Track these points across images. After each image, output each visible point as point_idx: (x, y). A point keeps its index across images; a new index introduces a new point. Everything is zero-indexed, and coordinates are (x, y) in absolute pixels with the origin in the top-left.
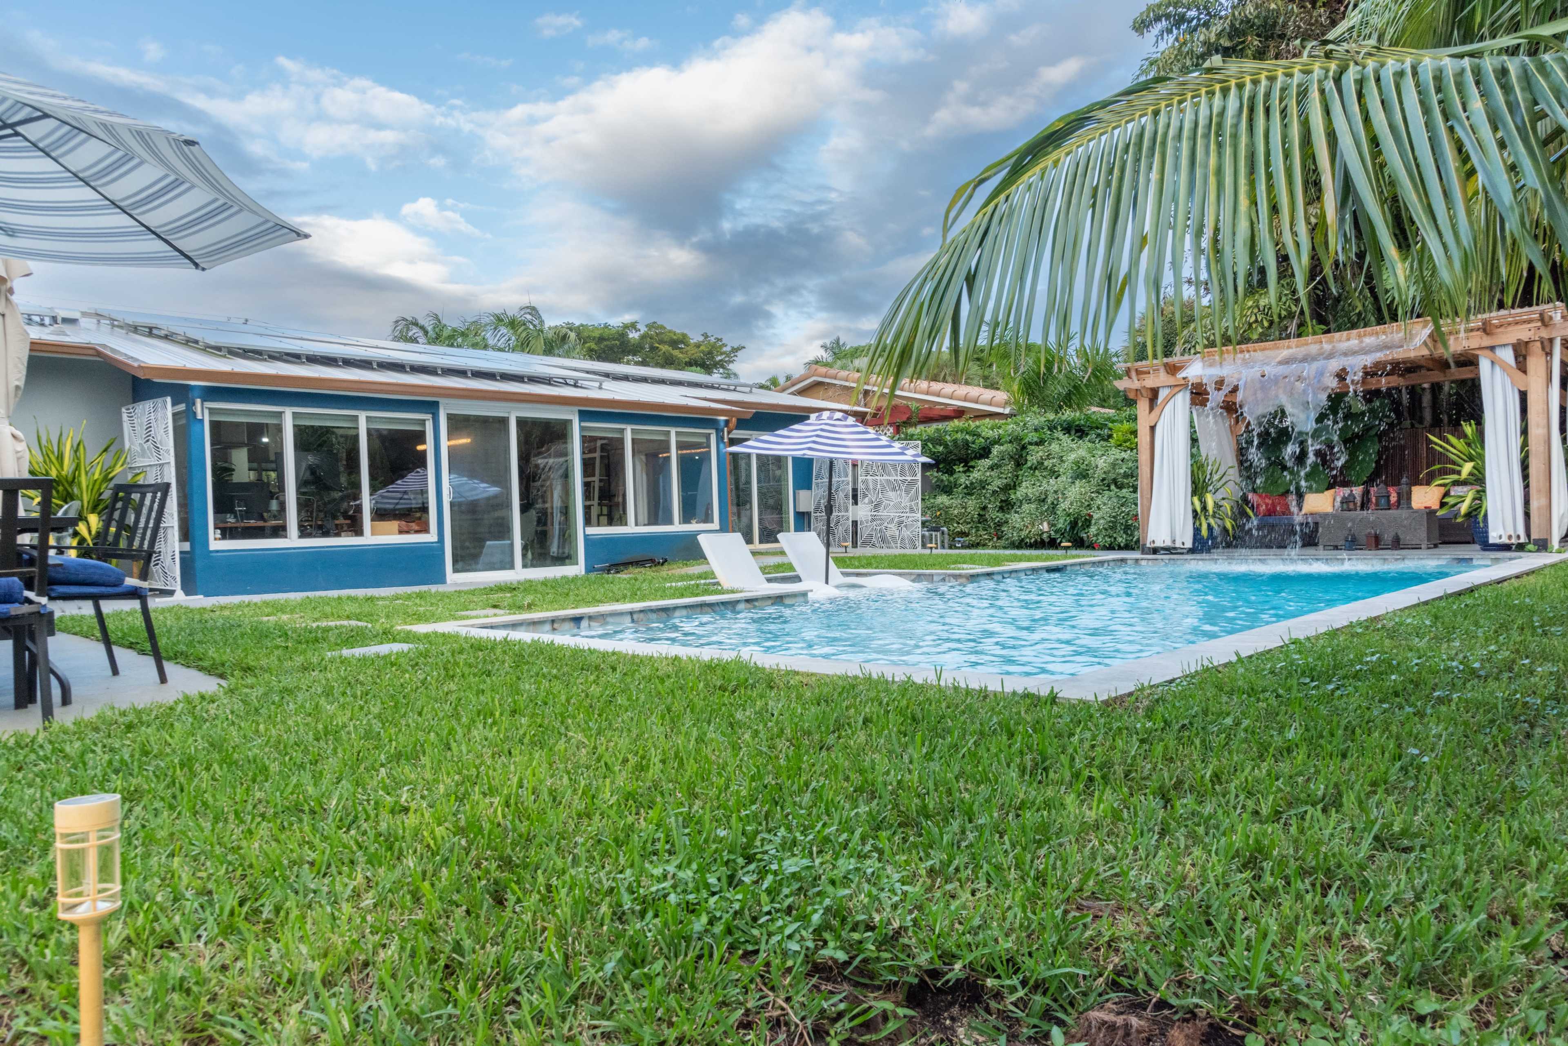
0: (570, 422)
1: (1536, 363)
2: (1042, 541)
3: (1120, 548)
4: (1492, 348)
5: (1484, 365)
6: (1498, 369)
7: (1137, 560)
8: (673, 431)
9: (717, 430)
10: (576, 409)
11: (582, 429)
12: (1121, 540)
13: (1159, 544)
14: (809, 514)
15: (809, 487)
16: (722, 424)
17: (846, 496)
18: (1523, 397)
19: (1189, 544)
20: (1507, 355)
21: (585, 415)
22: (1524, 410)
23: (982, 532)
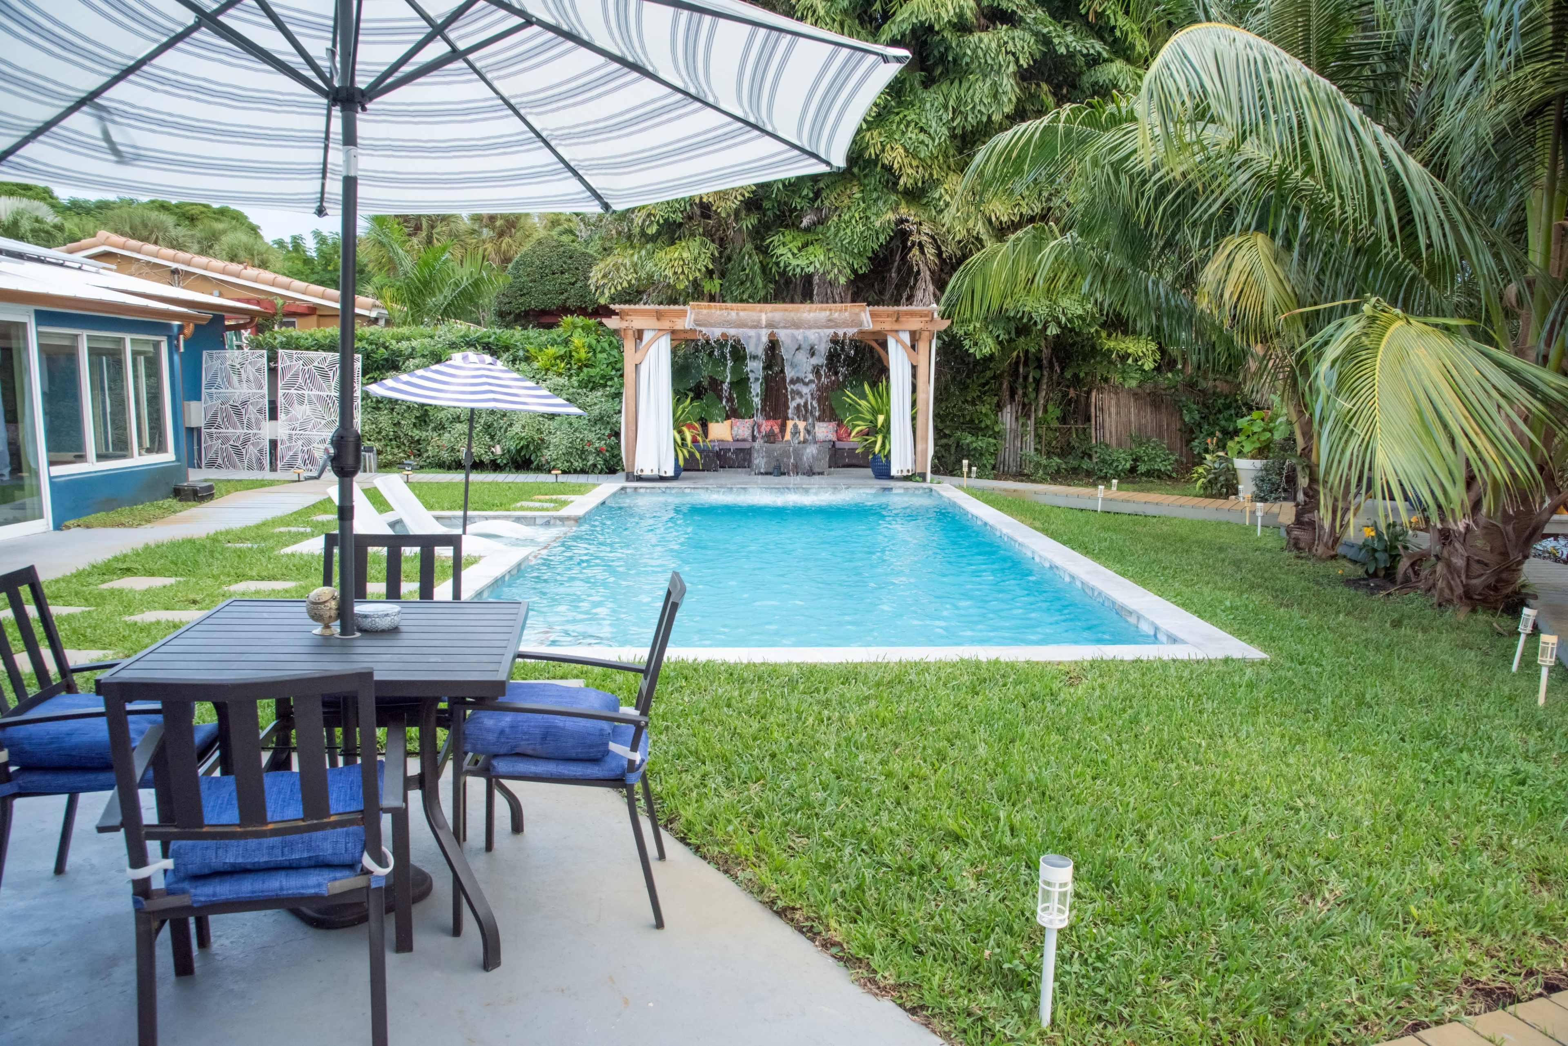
0: (23, 325)
1: (922, 346)
2: (482, 462)
3: (576, 472)
4: (897, 331)
5: (891, 343)
6: (900, 347)
7: (636, 488)
8: (128, 338)
9: (170, 339)
10: (33, 308)
11: (39, 334)
12: (578, 464)
13: (647, 473)
14: (199, 430)
15: (199, 399)
16: (176, 330)
17: (260, 411)
18: (914, 368)
19: (671, 473)
20: (906, 338)
21: (42, 317)
22: (914, 376)
23: (396, 451)
